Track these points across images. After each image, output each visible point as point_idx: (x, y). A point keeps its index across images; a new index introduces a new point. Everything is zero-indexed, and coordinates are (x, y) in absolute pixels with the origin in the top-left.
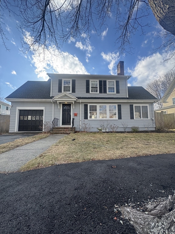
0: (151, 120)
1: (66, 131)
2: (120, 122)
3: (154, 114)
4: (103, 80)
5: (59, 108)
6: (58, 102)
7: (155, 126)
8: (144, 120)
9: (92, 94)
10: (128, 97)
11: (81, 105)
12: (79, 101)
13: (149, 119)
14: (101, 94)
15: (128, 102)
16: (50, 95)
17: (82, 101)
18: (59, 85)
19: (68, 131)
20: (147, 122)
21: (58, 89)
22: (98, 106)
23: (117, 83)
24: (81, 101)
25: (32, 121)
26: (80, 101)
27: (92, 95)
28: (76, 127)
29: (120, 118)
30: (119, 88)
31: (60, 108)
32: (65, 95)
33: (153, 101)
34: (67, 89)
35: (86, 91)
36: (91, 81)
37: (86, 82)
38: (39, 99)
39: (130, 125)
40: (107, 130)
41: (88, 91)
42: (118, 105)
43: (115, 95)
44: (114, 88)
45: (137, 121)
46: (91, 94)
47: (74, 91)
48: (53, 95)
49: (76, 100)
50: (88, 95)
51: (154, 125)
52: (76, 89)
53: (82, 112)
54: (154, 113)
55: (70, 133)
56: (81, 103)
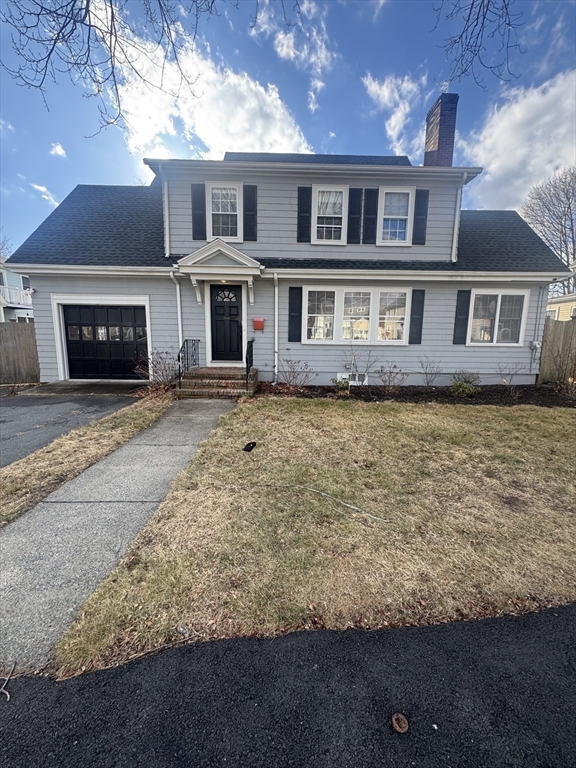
0: (528, 350)
1: (225, 387)
2: (415, 354)
3: (542, 327)
4: (364, 186)
5: (199, 299)
6: (193, 278)
7: (536, 372)
8: (501, 350)
9: (318, 247)
10: (454, 260)
11: (276, 289)
12: (271, 276)
13: (521, 344)
14: (354, 248)
15: (454, 279)
16: (164, 249)
17: (280, 276)
18: (194, 209)
19: (234, 388)
20: (514, 355)
21: (191, 225)
22: (340, 293)
23: (422, 198)
24: (277, 273)
25: (109, 343)
26: (276, 276)
27: (319, 249)
28: (260, 368)
29: (415, 338)
30: (424, 221)
31: (203, 301)
32: (220, 254)
33: (551, 279)
34: (225, 226)
35: (295, 234)
36: (316, 189)
37: (296, 194)
38: (125, 264)
39: (450, 365)
40: (366, 379)
41: (303, 235)
42: (414, 291)
43: (405, 250)
44: (406, 220)
45: (476, 349)
46: (314, 249)
47: (250, 234)
48: (174, 252)
49: (258, 273)
50: (302, 252)
51: (536, 366)
52: (259, 227)
53: (282, 318)
54: (543, 322)
55: (239, 396)
56: (276, 283)
